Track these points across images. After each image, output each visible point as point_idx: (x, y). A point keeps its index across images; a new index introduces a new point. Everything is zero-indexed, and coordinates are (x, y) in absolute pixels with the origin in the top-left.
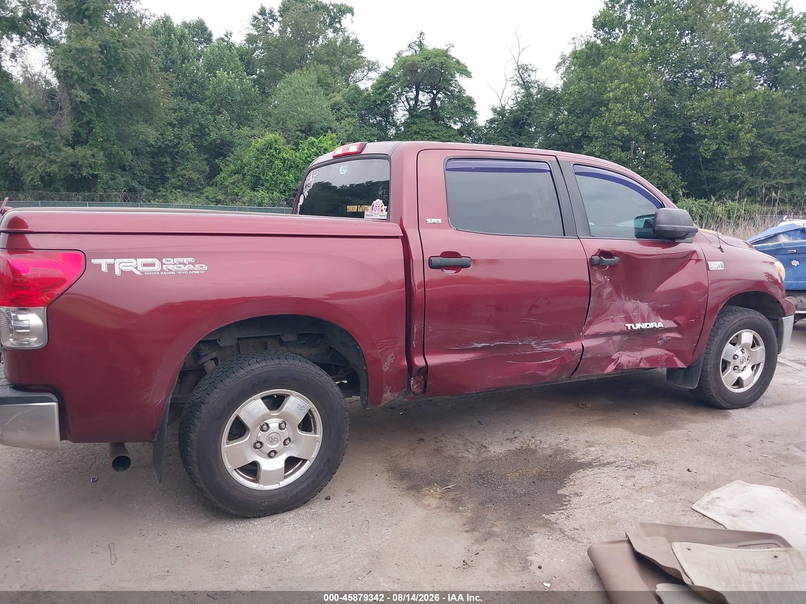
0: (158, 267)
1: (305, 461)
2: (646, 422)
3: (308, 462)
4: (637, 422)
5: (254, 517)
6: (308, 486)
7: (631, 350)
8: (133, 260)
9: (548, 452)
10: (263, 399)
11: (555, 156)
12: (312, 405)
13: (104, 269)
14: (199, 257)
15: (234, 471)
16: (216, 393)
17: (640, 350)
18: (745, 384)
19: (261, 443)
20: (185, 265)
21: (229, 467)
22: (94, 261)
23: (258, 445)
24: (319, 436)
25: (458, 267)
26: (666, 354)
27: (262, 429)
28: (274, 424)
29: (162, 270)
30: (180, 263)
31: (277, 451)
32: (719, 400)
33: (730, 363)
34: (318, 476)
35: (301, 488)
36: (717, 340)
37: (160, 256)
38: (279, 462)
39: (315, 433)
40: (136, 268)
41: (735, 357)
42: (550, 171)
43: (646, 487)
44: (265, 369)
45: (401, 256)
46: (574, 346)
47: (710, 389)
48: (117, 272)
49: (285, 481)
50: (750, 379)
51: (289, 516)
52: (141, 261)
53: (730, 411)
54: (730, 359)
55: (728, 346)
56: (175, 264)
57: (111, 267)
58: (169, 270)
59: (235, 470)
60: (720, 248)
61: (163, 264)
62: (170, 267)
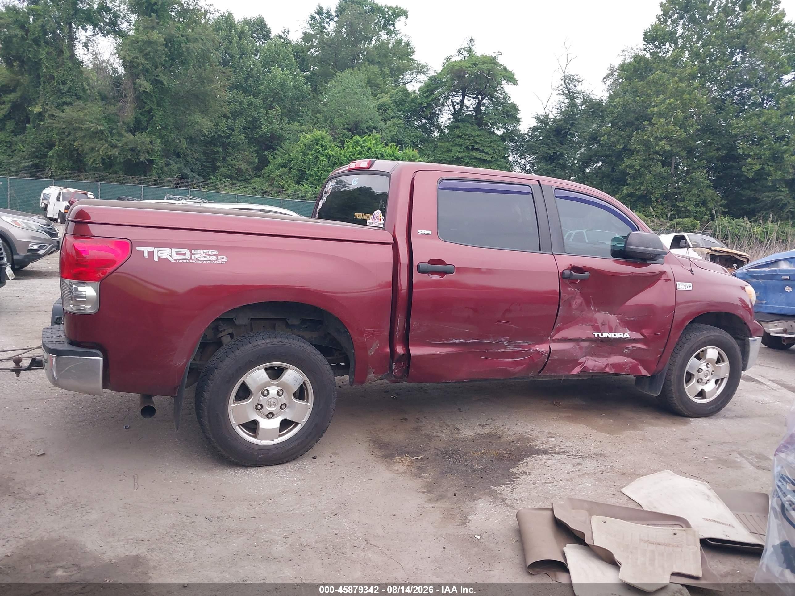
0: (188, 256)
1: (297, 424)
3: (300, 425)
5: (252, 467)
6: (298, 445)
7: (598, 356)
8: (169, 249)
9: (513, 438)
10: (266, 369)
11: (538, 181)
12: (306, 378)
13: (146, 255)
14: (221, 249)
15: (237, 427)
16: (228, 361)
17: (607, 357)
18: (707, 395)
19: (262, 406)
20: (210, 255)
21: (233, 422)
22: (138, 248)
23: (259, 407)
24: (310, 404)
25: (442, 273)
26: (631, 362)
27: (263, 394)
28: (273, 391)
29: (191, 259)
30: (206, 254)
31: (275, 413)
32: (681, 407)
33: (694, 375)
34: (307, 438)
35: (292, 445)
36: (682, 353)
37: (190, 247)
38: (275, 423)
39: (307, 402)
40: (171, 256)
41: (699, 370)
42: (532, 194)
44: (269, 345)
45: (391, 261)
46: (543, 348)
47: (672, 397)
48: (156, 258)
49: (279, 439)
50: (713, 391)
52: (175, 250)
53: (691, 419)
54: (694, 372)
55: (693, 360)
56: (202, 255)
57: (151, 254)
58: (197, 259)
59: (239, 425)
60: (691, 271)
61: (192, 254)
62: (198, 257)
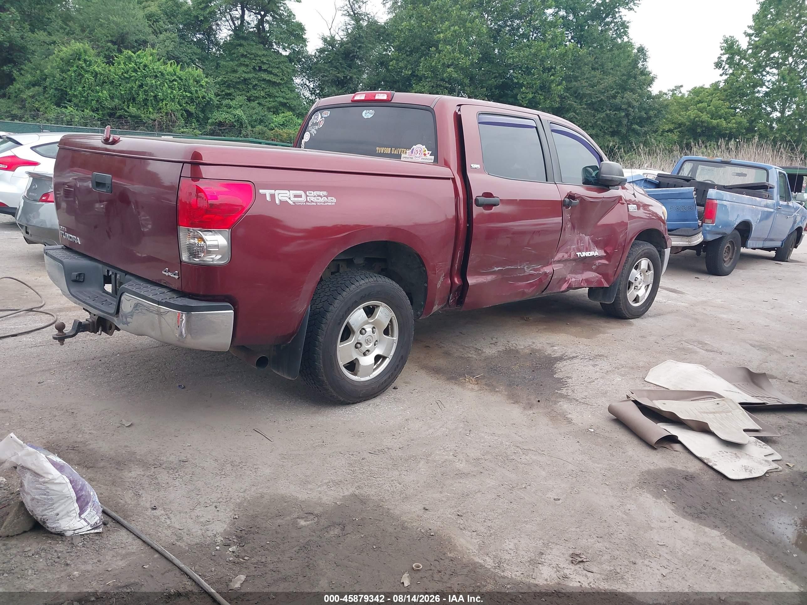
0: (303, 199)
1: (386, 358)
2: (579, 329)
3: (388, 359)
4: (573, 330)
5: (353, 403)
6: (389, 378)
7: (577, 273)
8: (287, 192)
10: (364, 308)
11: (538, 115)
12: (393, 315)
13: (268, 198)
14: (331, 191)
16: (337, 303)
17: (581, 273)
18: (640, 300)
19: (361, 344)
20: (321, 197)
21: (340, 363)
22: (262, 191)
23: (358, 346)
24: (396, 338)
25: (490, 206)
26: (597, 277)
27: (361, 333)
28: (369, 329)
29: (307, 201)
30: (318, 196)
31: (370, 350)
32: (625, 312)
33: (633, 283)
34: (395, 370)
35: (385, 378)
36: (628, 266)
37: (305, 188)
38: (371, 359)
39: (392, 336)
40: (290, 198)
41: (636, 279)
42: (536, 128)
43: (610, 371)
44: (369, 285)
45: (453, 195)
46: (548, 269)
47: (620, 303)
48: (277, 202)
49: (373, 373)
50: (644, 295)
51: (377, 400)
52: (293, 192)
53: (631, 320)
54: (633, 281)
55: (633, 271)
56: (315, 196)
57: (273, 196)
58: (312, 202)
59: (344, 366)
60: (634, 194)
61: (307, 196)
62: (312, 199)
